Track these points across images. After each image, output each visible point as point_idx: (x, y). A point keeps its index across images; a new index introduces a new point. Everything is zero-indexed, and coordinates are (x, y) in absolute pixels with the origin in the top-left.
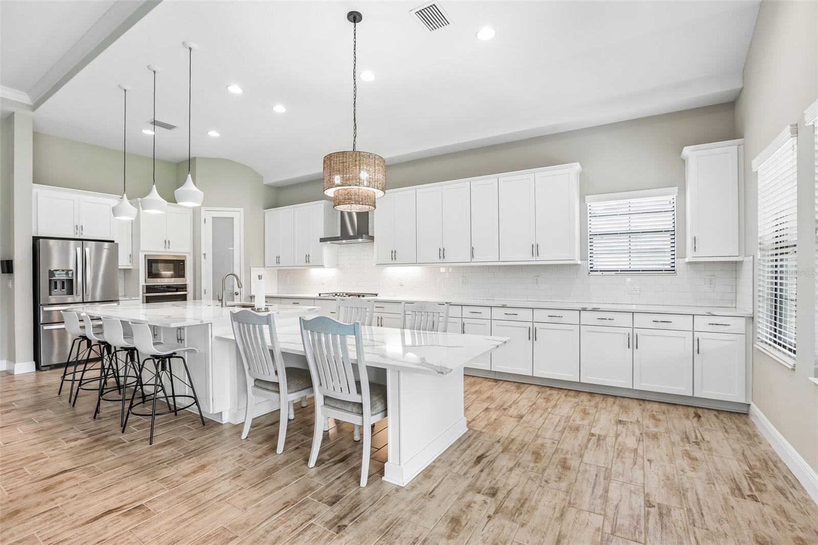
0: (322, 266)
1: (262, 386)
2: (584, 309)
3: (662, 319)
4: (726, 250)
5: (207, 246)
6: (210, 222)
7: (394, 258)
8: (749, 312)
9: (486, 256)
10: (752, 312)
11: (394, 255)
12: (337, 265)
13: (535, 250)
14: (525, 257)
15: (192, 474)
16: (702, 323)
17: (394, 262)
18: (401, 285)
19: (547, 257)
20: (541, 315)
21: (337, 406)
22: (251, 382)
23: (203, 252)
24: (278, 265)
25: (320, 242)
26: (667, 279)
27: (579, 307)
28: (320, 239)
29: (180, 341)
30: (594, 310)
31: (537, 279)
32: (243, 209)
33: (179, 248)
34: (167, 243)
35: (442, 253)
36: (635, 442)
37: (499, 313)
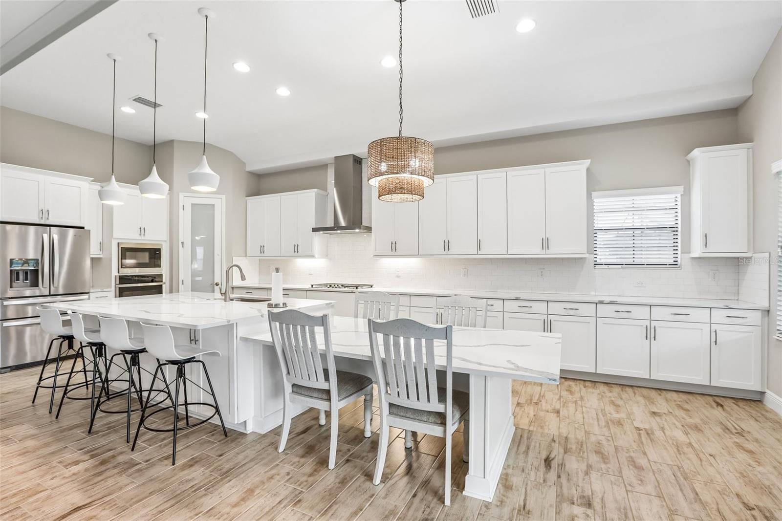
0: (313, 256)
1: (303, 393)
2: (601, 302)
3: (680, 312)
4: (735, 246)
5: (185, 233)
6: (188, 209)
7: (394, 249)
8: (765, 304)
9: (493, 249)
10: (768, 305)
11: (394, 246)
12: (326, 255)
13: (545, 243)
14: (534, 250)
15: (242, 503)
16: (719, 316)
17: (393, 253)
18: (398, 277)
19: (557, 250)
20: (555, 308)
21: (408, 415)
22: (288, 388)
23: (180, 241)
24: (262, 255)
25: (313, 231)
26: (673, 272)
27: (597, 299)
28: (313, 228)
29: (193, 342)
30: (611, 303)
31: (542, 272)
32: (224, 196)
33: (155, 237)
34: (142, 231)
35: (447, 245)
36: (684, 436)
37: (511, 306)
